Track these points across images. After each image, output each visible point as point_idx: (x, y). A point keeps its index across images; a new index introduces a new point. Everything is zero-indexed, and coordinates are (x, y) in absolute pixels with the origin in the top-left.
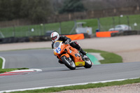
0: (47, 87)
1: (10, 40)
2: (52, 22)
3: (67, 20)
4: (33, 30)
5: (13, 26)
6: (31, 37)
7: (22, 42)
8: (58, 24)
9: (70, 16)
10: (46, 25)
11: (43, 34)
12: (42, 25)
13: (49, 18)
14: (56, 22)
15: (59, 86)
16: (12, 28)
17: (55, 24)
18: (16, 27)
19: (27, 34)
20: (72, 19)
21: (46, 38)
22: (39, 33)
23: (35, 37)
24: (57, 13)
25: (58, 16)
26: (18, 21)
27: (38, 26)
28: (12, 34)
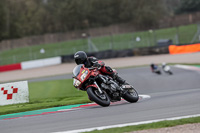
0: (156, 121)
1: (106, 54)
2: (166, 27)
3: (186, 23)
4: (138, 39)
5: (110, 34)
6: (137, 50)
7: (124, 56)
8: (174, 29)
9: (190, 17)
10: (157, 31)
11: (153, 45)
12: (151, 31)
13: (161, 21)
14: (171, 26)
15: (173, 119)
16: (108, 37)
17: (169, 30)
18: (114, 36)
19: (130, 46)
20: (194, 21)
21: (157, 50)
22: (148, 43)
23: (141, 49)
24: (172, 14)
25: (173, 18)
26: (116, 28)
27: (146, 33)
28: (109, 46)
